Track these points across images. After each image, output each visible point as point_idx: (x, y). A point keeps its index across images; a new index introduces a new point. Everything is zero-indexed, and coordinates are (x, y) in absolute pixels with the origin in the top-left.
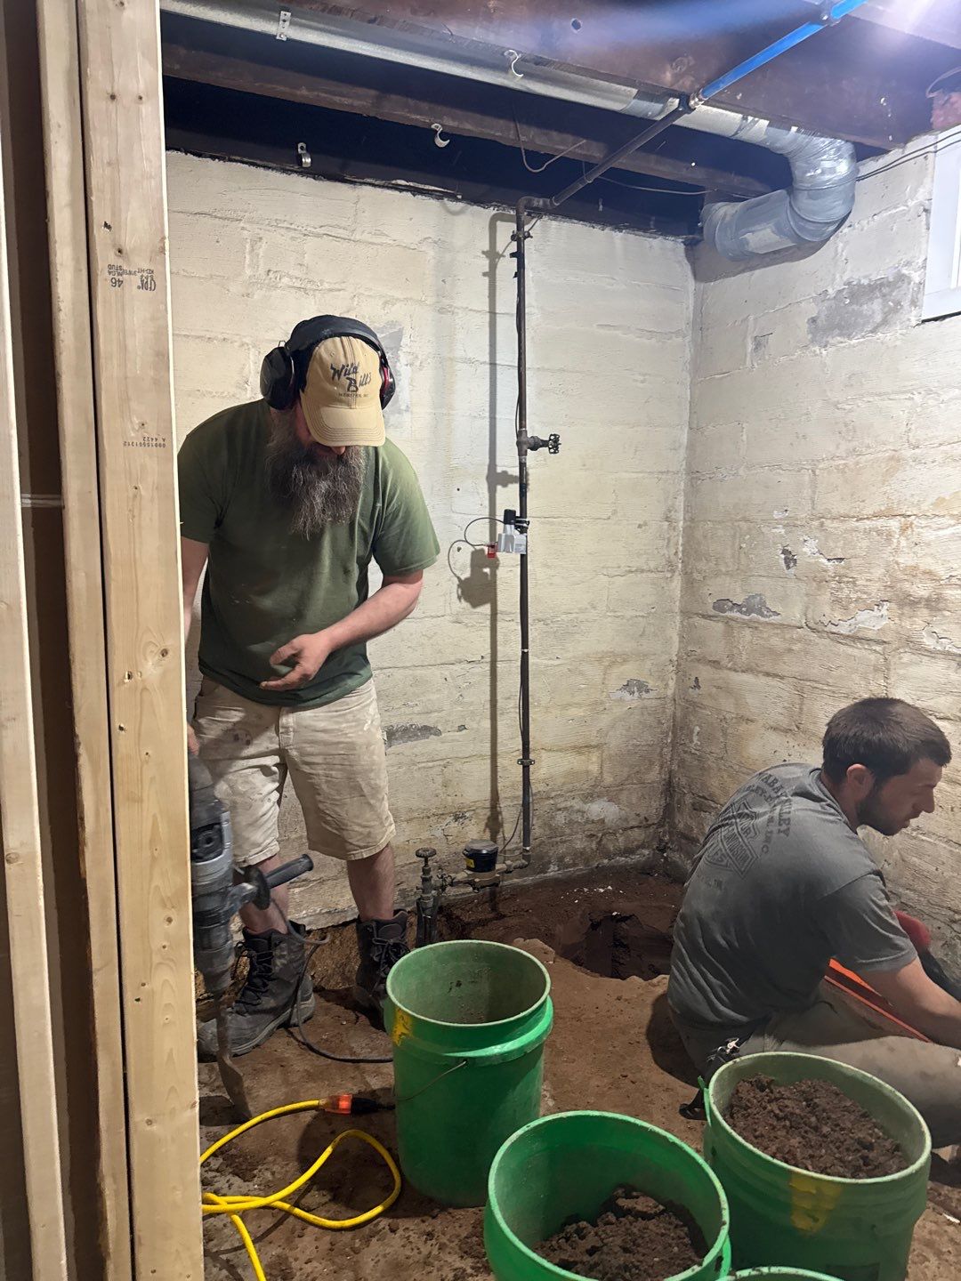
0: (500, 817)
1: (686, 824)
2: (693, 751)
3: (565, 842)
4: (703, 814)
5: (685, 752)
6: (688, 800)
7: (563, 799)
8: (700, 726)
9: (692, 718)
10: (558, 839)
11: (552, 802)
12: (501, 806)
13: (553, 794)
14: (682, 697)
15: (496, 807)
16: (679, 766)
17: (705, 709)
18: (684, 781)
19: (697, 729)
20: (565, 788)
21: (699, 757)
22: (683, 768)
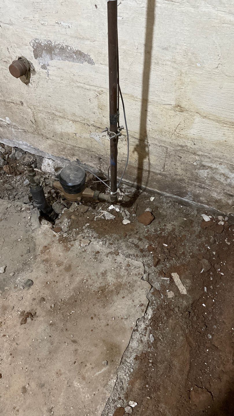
0: (147, 149)
3: (204, 188)
7: (209, 160)
10: (198, 184)
11: (197, 158)
13: (200, 153)
15: (144, 141)
20: (214, 153)
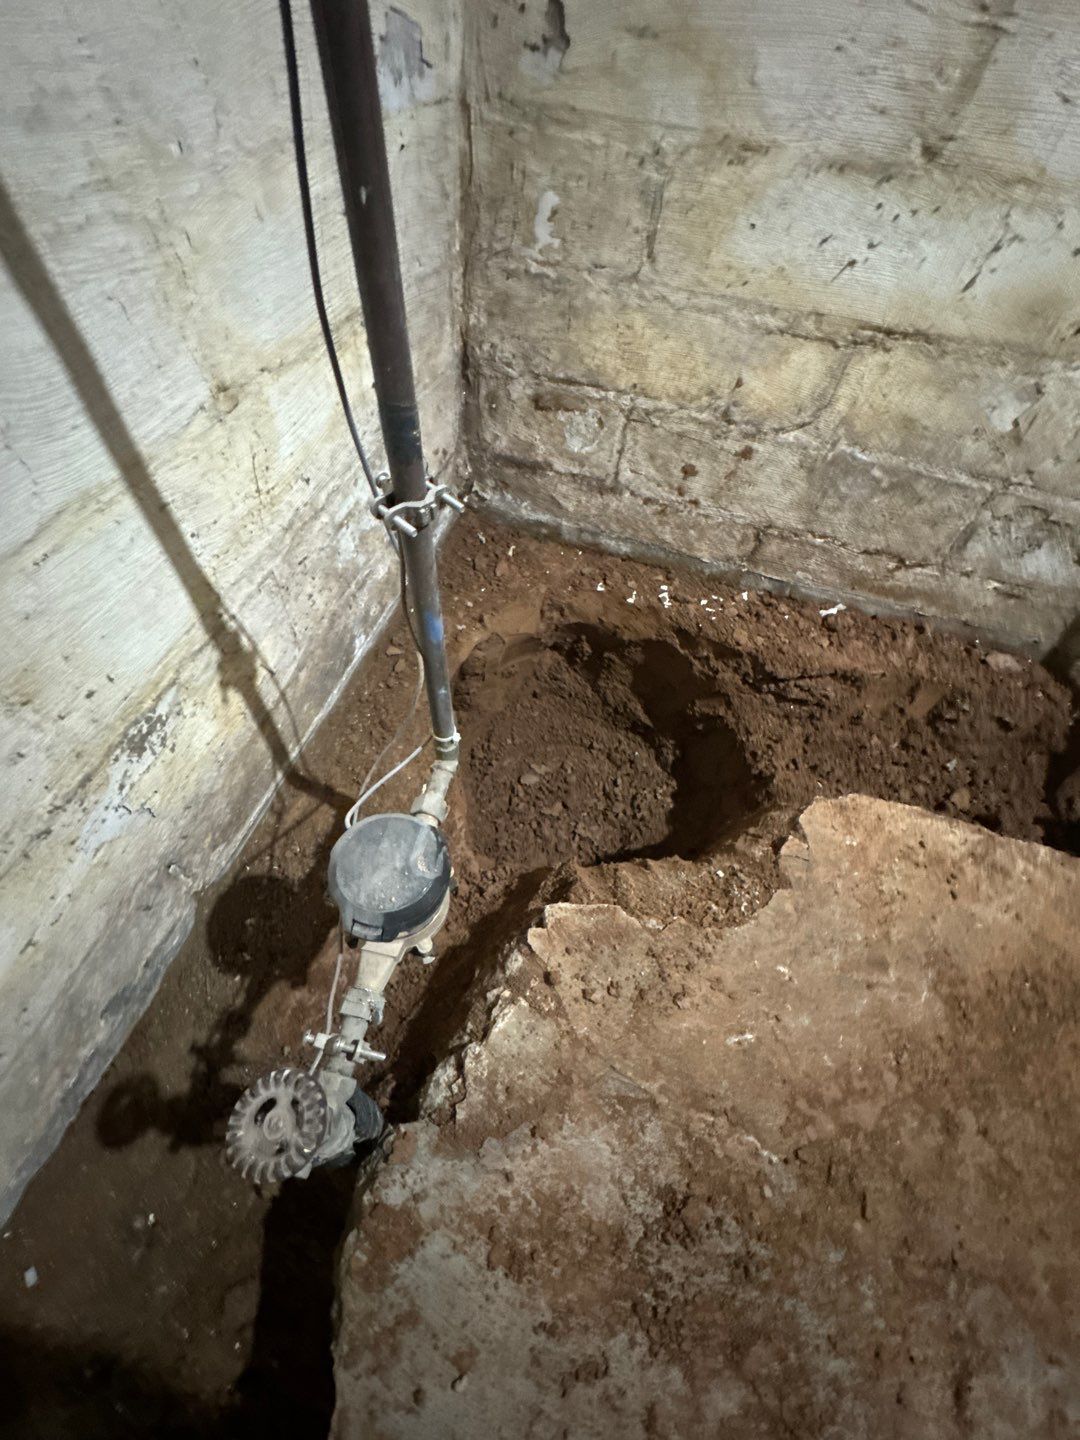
1: (515, 441)
2: (534, 268)
4: (562, 416)
5: (509, 274)
6: (521, 390)
7: (340, 498)
8: (564, 191)
9: (533, 166)
10: (354, 585)
11: (324, 519)
12: (234, 610)
13: (322, 498)
14: (494, 89)
15: (224, 626)
16: (490, 315)
17: (583, 127)
18: (507, 349)
19: (551, 200)
21: (558, 281)
22: (505, 316)
